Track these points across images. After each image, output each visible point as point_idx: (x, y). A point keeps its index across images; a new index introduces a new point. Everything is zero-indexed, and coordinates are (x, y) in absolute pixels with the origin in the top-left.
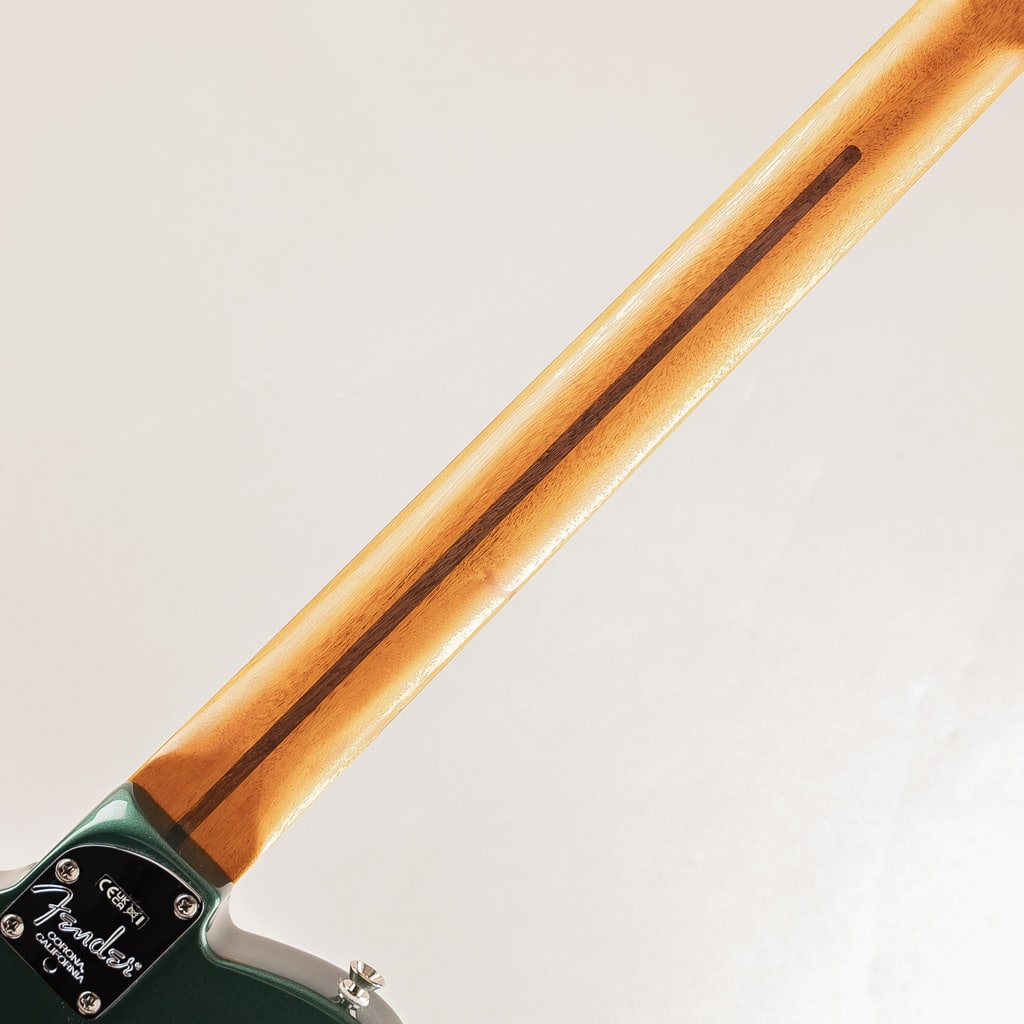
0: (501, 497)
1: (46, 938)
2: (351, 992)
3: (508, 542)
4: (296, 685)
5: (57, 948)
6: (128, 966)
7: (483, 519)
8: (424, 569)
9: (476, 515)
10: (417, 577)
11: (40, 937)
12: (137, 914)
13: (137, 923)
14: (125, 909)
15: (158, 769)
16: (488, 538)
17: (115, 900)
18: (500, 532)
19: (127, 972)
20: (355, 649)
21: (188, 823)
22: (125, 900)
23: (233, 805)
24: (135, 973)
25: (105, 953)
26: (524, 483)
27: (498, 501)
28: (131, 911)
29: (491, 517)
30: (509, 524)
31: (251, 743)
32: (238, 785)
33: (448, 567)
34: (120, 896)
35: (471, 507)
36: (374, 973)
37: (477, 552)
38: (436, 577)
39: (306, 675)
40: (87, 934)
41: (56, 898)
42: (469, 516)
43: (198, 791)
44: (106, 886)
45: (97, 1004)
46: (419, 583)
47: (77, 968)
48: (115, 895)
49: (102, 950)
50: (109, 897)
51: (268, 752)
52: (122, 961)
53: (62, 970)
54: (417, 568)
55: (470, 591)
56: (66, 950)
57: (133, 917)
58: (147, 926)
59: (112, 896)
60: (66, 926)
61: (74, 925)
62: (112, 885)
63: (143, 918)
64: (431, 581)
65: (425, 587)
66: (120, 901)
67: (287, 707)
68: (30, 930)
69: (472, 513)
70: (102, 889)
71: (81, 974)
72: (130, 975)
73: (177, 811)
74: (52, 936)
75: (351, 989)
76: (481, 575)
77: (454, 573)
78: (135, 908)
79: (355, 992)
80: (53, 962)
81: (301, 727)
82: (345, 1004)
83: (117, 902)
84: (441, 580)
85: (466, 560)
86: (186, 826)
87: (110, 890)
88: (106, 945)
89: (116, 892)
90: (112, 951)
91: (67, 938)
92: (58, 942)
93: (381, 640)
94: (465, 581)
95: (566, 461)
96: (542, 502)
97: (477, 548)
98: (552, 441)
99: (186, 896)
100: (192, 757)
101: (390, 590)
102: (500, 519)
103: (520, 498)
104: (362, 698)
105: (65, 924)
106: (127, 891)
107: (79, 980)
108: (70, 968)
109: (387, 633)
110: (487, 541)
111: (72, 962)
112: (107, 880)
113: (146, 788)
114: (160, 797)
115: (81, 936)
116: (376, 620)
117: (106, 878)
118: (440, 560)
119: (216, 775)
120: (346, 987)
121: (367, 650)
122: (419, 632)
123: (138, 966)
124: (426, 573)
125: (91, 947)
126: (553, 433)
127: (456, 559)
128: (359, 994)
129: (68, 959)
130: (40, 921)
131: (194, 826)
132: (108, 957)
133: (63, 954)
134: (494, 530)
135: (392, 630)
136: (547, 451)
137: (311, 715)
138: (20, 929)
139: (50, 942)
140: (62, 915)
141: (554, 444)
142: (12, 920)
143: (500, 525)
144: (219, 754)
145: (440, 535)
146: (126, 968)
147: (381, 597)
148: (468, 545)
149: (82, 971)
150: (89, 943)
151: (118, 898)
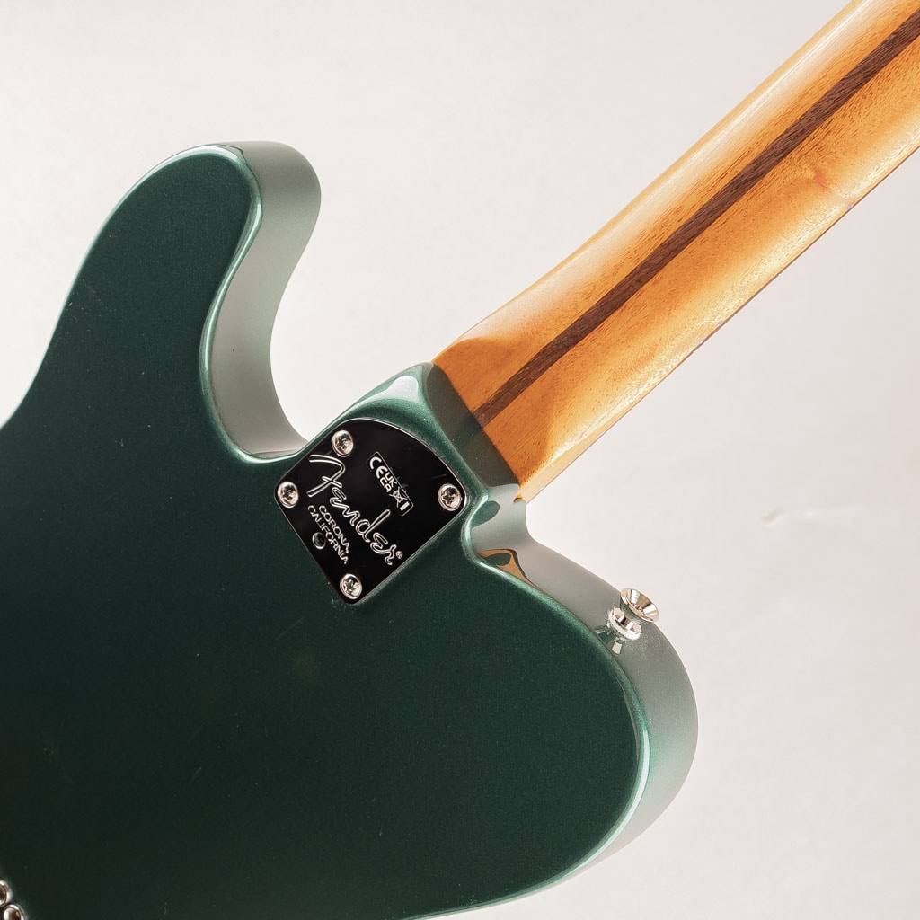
0: (839, 83)
1: (318, 512)
2: (619, 624)
3: (842, 137)
4: (606, 278)
5: (327, 523)
6: (389, 553)
7: (816, 108)
8: (749, 160)
9: (809, 102)
10: (739, 169)
11: (312, 510)
12: (402, 499)
13: (402, 508)
14: (391, 492)
15: (460, 352)
16: (819, 130)
17: (383, 481)
18: (831, 125)
19: (389, 561)
20: (669, 244)
21: (483, 415)
22: (392, 482)
23: (528, 401)
24: (397, 562)
25: (370, 536)
26: (865, 68)
27: (835, 88)
28: (397, 495)
29: (824, 105)
30: (844, 116)
31: (553, 336)
32: (534, 380)
33: (774, 160)
34: (389, 477)
35: (807, 93)
36: (649, 604)
37: (806, 145)
38: (760, 170)
39: (617, 267)
40: (354, 513)
41: (330, 470)
42: (803, 103)
43: (496, 383)
44: (377, 464)
45: (358, 589)
46: (741, 175)
47: (343, 548)
48: (384, 476)
49: (367, 532)
50: (378, 477)
51: (568, 348)
52: (385, 547)
53: (330, 546)
54: (742, 158)
55: (796, 190)
56: (335, 527)
57: (399, 502)
58: (412, 513)
59: (381, 476)
60: (337, 503)
61: (344, 502)
62: (382, 464)
63: (407, 504)
64: (754, 174)
65: (746, 181)
66: (389, 482)
67: (594, 301)
68: (303, 500)
69: (806, 100)
70: (372, 468)
71: (346, 555)
72: (390, 564)
73: (474, 400)
74: (323, 510)
75: (620, 621)
76: (810, 174)
77: (779, 167)
78: (401, 491)
79: (624, 623)
80: (322, 538)
81: (605, 325)
82: (609, 636)
83: (385, 484)
84: (764, 174)
85: (793, 153)
86: (481, 418)
87: (380, 469)
88: (371, 527)
89: (385, 472)
90: (377, 535)
91: (337, 514)
92: (328, 517)
93: (695, 236)
94: (790, 178)
95: (914, 47)
96: (883, 93)
97: (806, 141)
98: (901, 21)
99: (452, 487)
100: (492, 343)
101: (711, 181)
102: (835, 109)
103: (859, 86)
104: (671, 300)
105: (336, 499)
106: (396, 473)
107: (343, 561)
108: (337, 546)
109: (703, 229)
110: (819, 133)
111: (339, 541)
112: (377, 458)
113: (447, 372)
114: (459, 383)
115: (349, 514)
116: (693, 213)
117: (377, 456)
118: (766, 151)
119: (514, 367)
120: (615, 615)
121: (681, 245)
122: (737, 232)
123: (399, 554)
124: (749, 165)
125: (358, 527)
126: (904, 12)
127: (783, 151)
128: (629, 626)
129: (336, 537)
130: (313, 492)
131: (489, 419)
132: (372, 540)
133: (332, 531)
134: (827, 121)
135: (708, 226)
136: (894, 33)
137: (617, 313)
138: (295, 498)
139: (321, 516)
140: (335, 490)
141: (902, 25)
142: (288, 488)
143: (834, 115)
144: (520, 344)
145: (770, 123)
146: (388, 555)
147: (700, 188)
148: (797, 136)
149: (347, 552)
150: (355, 523)
151: (386, 479)
